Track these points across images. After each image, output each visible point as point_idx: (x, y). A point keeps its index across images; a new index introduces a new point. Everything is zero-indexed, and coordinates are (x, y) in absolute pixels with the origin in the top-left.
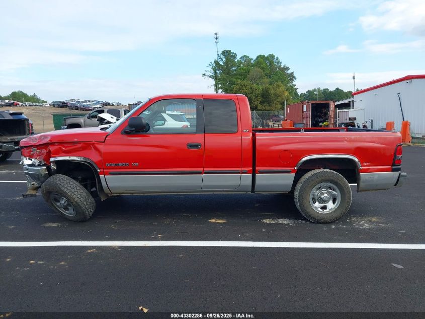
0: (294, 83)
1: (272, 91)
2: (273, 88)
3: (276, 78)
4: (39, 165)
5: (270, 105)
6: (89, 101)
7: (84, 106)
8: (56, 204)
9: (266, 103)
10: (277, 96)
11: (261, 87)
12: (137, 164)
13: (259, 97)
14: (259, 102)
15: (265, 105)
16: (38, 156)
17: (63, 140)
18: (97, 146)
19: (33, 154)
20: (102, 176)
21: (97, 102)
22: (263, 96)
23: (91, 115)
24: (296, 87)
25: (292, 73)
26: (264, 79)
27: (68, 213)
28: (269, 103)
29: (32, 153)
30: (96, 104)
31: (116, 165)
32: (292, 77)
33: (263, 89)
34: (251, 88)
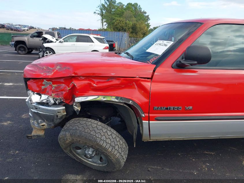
0: (149, 22)
1: (138, 26)
2: (139, 24)
3: (139, 18)
4: (55, 104)
5: (136, 35)
6: (20, 25)
7: (16, 28)
8: (76, 152)
9: (134, 33)
10: (141, 29)
11: (131, 23)
12: (191, 107)
13: (130, 29)
14: (130, 32)
15: (133, 34)
16: (53, 92)
17: (94, 74)
18: (143, 83)
19: (45, 89)
20: (145, 122)
21: (25, 26)
22: (133, 28)
23: (34, 35)
24: (150, 24)
25: (148, 16)
26: (133, 18)
27: (90, 161)
28: (136, 33)
29: (43, 87)
30: (25, 27)
31: (167, 109)
32: (147, 18)
33: (133, 24)
34: (126, 23)
